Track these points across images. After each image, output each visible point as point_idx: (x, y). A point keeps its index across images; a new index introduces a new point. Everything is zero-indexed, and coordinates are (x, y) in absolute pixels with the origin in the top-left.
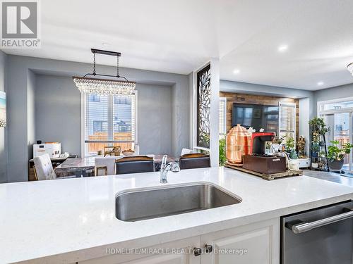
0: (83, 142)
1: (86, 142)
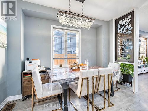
0: (52, 59)
1: (54, 59)
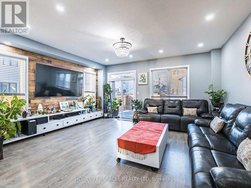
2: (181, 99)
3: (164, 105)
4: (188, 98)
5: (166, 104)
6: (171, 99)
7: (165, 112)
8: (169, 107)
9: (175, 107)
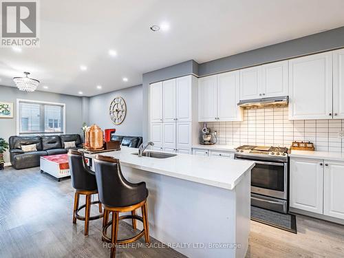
2: (59, 134)
3: (42, 142)
4: (64, 134)
5: (43, 140)
6: (46, 135)
7: (44, 149)
8: (49, 143)
9: (55, 142)
